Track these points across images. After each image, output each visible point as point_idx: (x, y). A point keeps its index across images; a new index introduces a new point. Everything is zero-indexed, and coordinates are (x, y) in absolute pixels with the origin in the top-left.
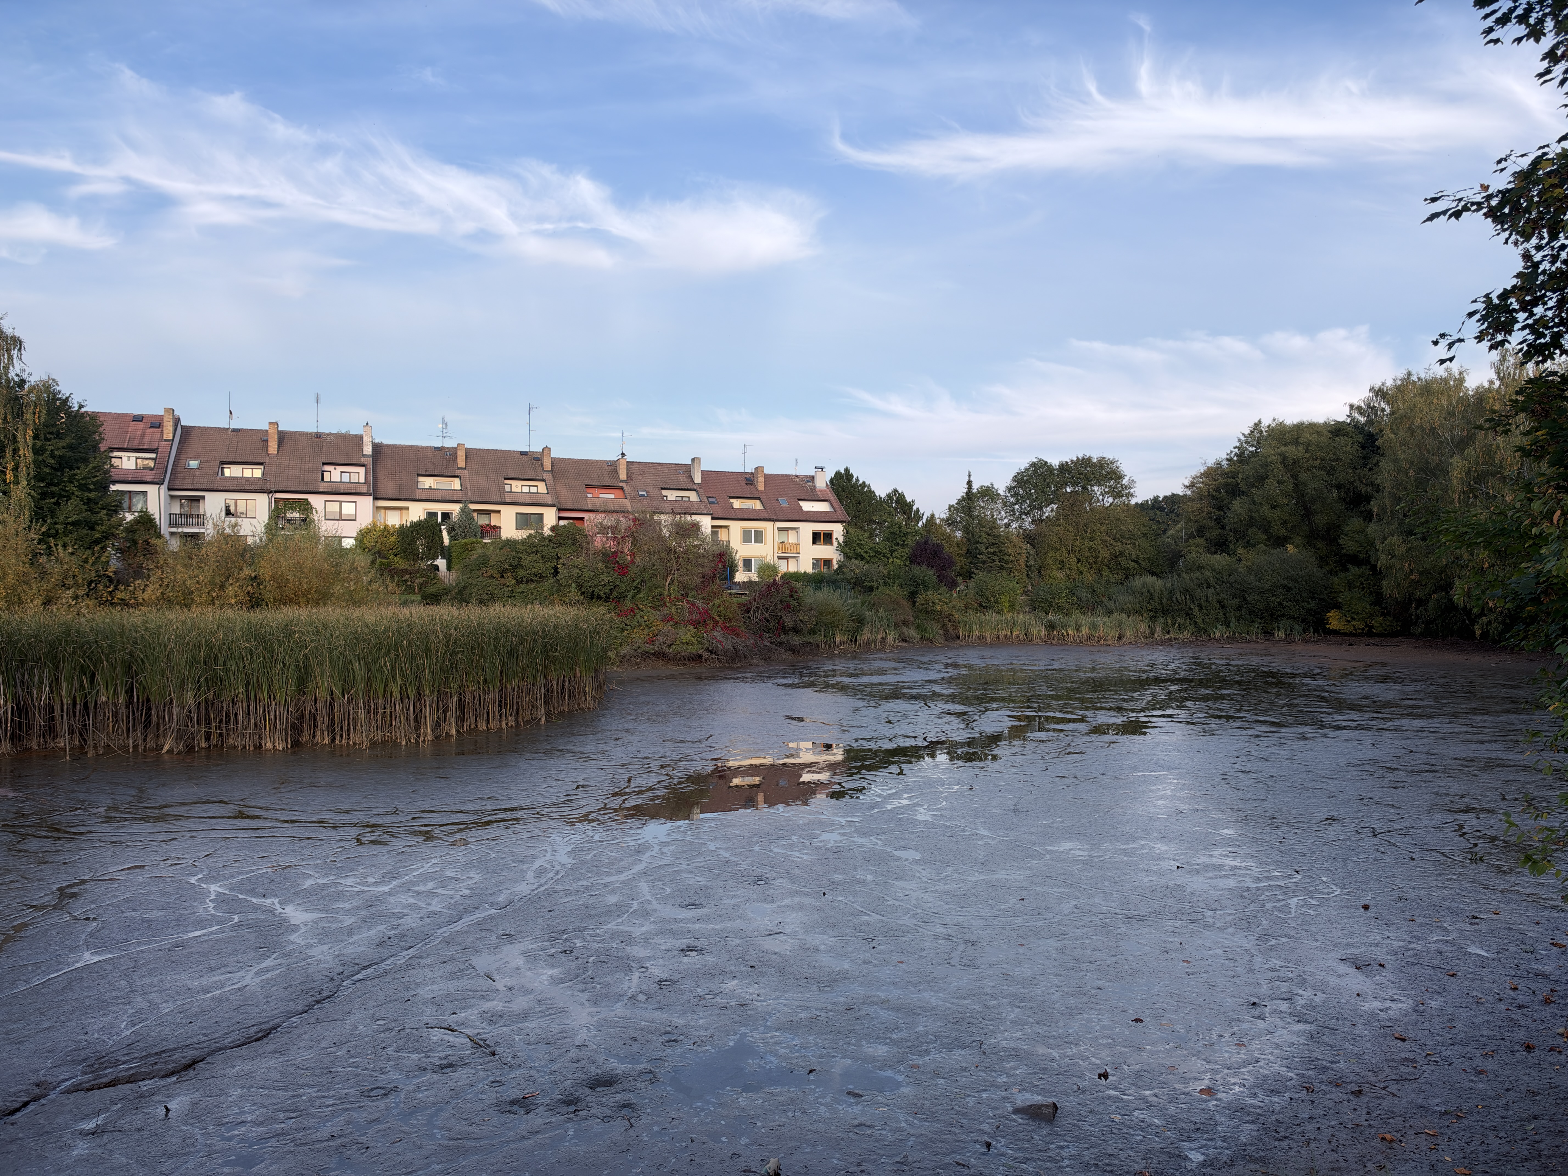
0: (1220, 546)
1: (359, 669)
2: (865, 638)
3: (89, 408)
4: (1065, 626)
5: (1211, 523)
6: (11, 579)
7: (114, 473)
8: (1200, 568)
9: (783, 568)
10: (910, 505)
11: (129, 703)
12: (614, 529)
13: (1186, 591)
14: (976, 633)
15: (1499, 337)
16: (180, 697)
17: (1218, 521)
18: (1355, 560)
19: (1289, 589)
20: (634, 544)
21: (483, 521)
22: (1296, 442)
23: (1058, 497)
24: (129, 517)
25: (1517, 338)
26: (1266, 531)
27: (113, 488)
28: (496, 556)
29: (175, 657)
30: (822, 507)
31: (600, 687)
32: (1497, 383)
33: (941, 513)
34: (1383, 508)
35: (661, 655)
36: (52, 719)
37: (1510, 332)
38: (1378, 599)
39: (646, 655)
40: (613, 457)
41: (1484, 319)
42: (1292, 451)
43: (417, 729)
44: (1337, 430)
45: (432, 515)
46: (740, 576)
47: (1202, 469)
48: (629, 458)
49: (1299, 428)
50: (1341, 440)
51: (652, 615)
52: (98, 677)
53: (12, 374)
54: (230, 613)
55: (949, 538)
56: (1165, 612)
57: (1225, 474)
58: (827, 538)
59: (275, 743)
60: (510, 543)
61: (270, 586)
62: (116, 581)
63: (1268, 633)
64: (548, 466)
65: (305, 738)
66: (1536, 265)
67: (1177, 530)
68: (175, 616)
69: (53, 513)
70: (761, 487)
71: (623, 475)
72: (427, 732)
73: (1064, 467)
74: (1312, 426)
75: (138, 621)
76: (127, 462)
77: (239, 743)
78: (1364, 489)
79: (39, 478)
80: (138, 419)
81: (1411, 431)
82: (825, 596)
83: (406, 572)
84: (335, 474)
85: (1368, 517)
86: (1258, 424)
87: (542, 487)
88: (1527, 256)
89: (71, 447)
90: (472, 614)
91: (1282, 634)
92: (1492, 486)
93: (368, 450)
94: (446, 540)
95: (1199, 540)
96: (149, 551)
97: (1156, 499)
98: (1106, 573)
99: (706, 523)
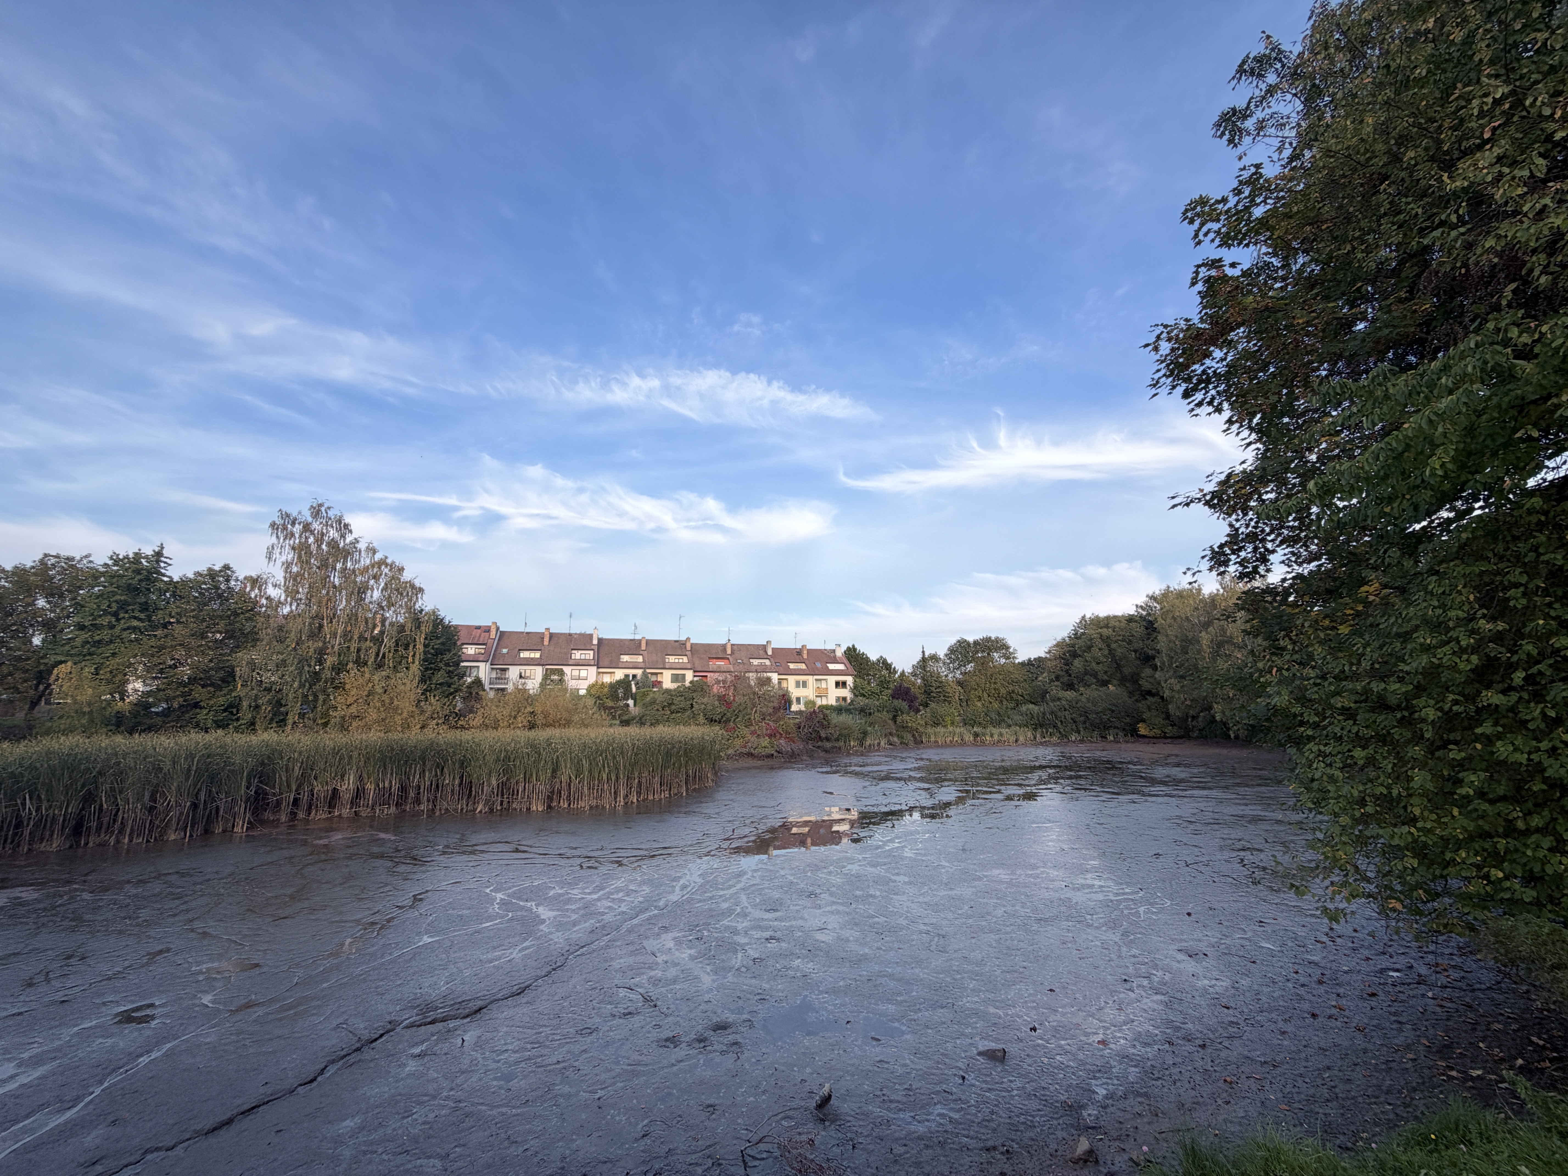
0: (1070, 686)
1: (586, 764)
2: (868, 743)
3: (454, 623)
4: (984, 735)
5: (1063, 673)
6: (405, 715)
7: (463, 658)
8: (1059, 699)
9: (819, 702)
10: (890, 665)
11: (461, 784)
12: (724, 682)
13: (1052, 713)
14: (933, 739)
15: (1222, 569)
16: (489, 780)
17: (1067, 671)
18: (1149, 693)
19: (1113, 711)
20: (735, 690)
21: (653, 678)
22: (1107, 626)
23: (974, 659)
24: (469, 680)
25: (1233, 569)
26: (1095, 677)
27: (462, 664)
28: (660, 698)
29: (487, 757)
30: (841, 667)
31: (716, 774)
32: (1221, 591)
33: (908, 670)
34: (1163, 663)
35: (750, 755)
36: (419, 793)
37: (1227, 566)
38: (1168, 716)
39: (742, 755)
40: (723, 641)
41: (1211, 559)
42: (1105, 632)
43: (615, 798)
44: (1130, 619)
45: (627, 676)
46: (795, 708)
47: (1055, 643)
48: (732, 642)
49: (1108, 618)
50: (1133, 625)
51: (746, 731)
52: (445, 770)
53: (417, 607)
54: (518, 732)
55: (914, 684)
56: (1041, 726)
57: (1068, 645)
58: (844, 684)
59: (538, 807)
60: (668, 691)
61: (541, 716)
62: (459, 715)
63: (1104, 737)
64: (688, 648)
65: (554, 804)
66: (1237, 530)
67: (1044, 677)
68: (490, 734)
69: (430, 678)
70: (805, 656)
71: (729, 652)
72: (621, 800)
73: (976, 643)
74: (1115, 617)
75: (470, 738)
76: (470, 650)
77: (518, 807)
78: (1150, 652)
79: (425, 660)
80: (478, 628)
81: (1174, 618)
82: (844, 718)
83: (612, 708)
84: (577, 655)
85: (1155, 668)
86: (1084, 617)
87: (685, 660)
88: (1231, 525)
89: (443, 644)
90: (647, 732)
91: (1112, 738)
92: (1227, 649)
93: (595, 642)
94: (634, 689)
95: (1056, 683)
96: (478, 698)
97: (1029, 660)
98: (1005, 702)
99: (775, 677)
